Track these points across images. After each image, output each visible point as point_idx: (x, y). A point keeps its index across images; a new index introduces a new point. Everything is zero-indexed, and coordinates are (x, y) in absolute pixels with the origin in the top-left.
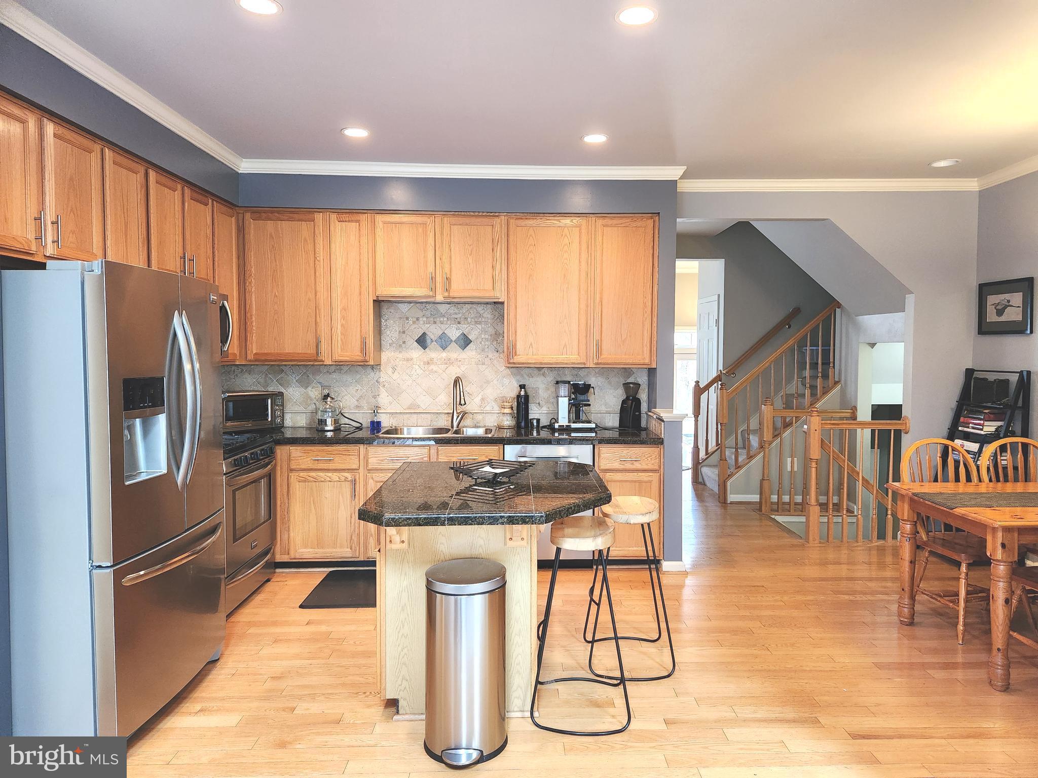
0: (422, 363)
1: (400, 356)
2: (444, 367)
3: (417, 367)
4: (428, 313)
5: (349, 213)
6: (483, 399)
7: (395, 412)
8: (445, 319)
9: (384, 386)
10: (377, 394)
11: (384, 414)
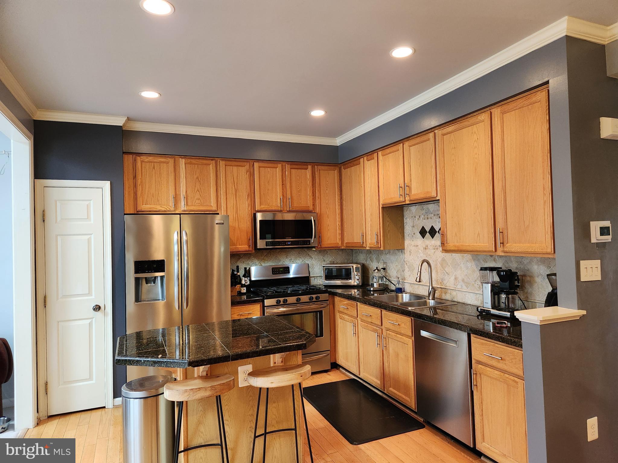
0: (423, 249)
1: (413, 243)
2: (433, 251)
3: (420, 251)
4: (424, 211)
5: (370, 154)
6: (456, 279)
7: (412, 282)
8: (433, 215)
9: (406, 264)
10: (404, 269)
11: (407, 283)
